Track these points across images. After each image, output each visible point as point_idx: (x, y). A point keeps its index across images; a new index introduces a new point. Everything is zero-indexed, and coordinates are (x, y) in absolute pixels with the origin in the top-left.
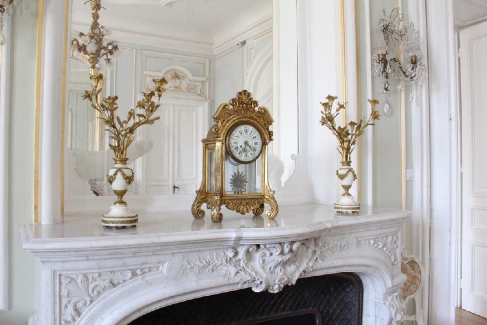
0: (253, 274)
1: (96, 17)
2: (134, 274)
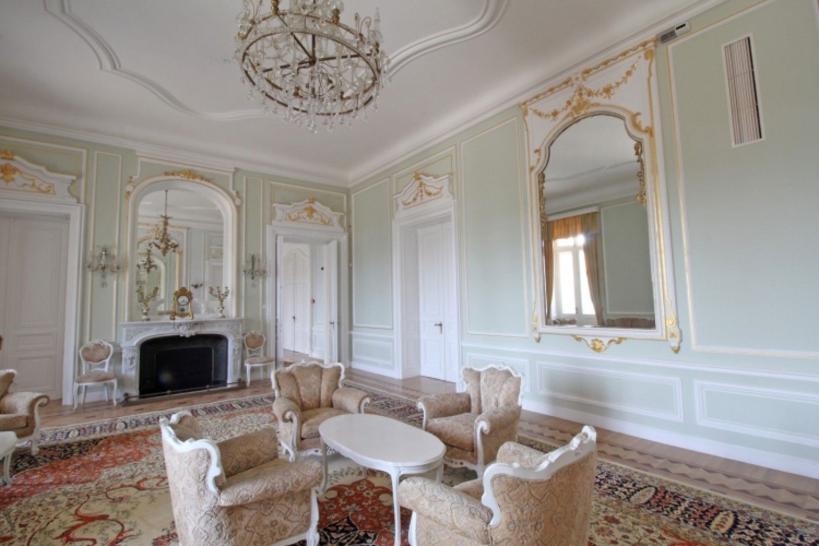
0: (179, 331)
1: (165, 229)
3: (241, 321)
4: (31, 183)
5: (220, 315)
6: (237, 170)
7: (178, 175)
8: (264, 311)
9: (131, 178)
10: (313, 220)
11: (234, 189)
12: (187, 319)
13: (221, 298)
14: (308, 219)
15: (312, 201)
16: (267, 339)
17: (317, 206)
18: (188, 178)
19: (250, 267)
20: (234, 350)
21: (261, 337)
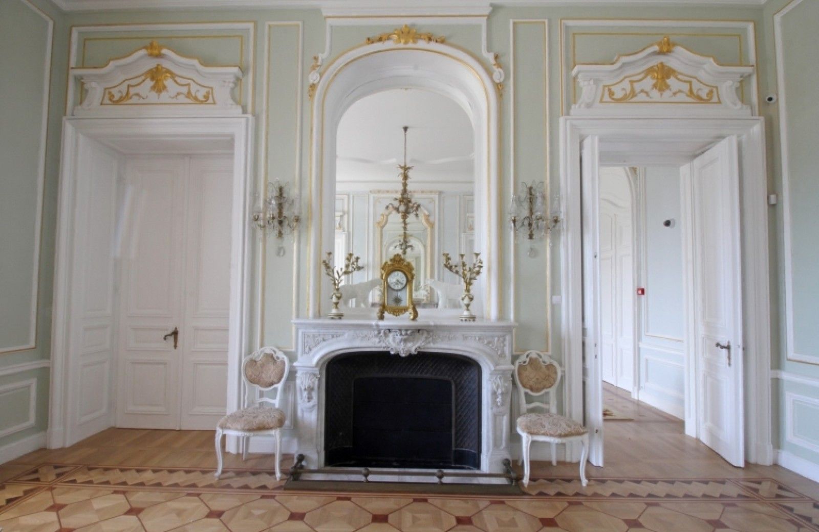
0: (387, 344)
1: (405, 185)
2: (333, 337)
3: (508, 329)
4: (184, 90)
5: (466, 313)
6: (495, 8)
7: (389, 39)
8: (555, 308)
9: (316, 59)
10: (667, 94)
11: (489, 50)
12: (405, 320)
13: (470, 275)
14: (655, 94)
15: (666, 48)
16: (564, 372)
17: (679, 59)
18: (406, 43)
19: (525, 213)
20: (494, 394)
21: (550, 366)
